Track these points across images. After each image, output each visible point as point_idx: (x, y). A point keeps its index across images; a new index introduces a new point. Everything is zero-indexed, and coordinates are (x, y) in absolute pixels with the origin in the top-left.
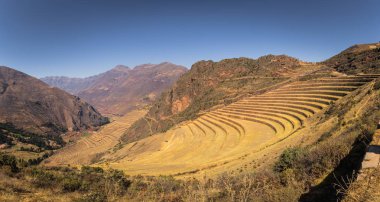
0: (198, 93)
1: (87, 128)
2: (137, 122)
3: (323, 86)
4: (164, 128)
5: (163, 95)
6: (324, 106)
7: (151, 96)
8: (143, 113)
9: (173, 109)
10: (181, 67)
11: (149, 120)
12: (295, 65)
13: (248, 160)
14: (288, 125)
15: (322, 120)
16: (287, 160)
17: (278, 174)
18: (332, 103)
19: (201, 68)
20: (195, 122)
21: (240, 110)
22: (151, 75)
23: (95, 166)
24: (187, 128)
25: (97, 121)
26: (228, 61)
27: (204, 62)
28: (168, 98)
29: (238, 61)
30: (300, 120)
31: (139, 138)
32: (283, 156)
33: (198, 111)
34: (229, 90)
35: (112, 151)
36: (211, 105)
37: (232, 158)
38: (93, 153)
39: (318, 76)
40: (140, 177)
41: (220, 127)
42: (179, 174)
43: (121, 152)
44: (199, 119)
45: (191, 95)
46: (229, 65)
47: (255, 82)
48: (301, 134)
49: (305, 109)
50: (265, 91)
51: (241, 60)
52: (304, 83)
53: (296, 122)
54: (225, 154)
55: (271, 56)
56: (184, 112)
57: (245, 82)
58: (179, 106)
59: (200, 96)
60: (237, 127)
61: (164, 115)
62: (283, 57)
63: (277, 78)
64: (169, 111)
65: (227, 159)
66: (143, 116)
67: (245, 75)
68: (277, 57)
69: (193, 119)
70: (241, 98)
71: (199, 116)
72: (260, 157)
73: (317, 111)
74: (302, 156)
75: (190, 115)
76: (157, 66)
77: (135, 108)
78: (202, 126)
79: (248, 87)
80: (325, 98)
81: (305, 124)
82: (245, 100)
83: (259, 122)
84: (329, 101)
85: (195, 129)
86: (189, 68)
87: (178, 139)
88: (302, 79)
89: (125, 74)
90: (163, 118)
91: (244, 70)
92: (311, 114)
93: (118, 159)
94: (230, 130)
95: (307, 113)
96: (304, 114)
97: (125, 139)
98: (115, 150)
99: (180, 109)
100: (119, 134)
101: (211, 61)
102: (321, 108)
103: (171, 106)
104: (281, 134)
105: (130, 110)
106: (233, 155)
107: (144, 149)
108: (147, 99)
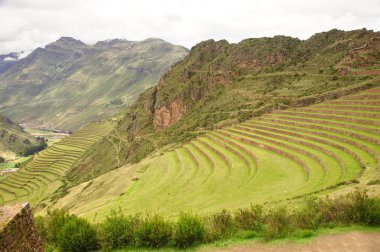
9: (156, 123)
19: (206, 53)
20: (187, 146)
29: (271, 44)
31: (98, 173)
33: (194, 129)
36: (215, 120)
45: (186, 100)
47: (297, 83)
56: (172, 128)
57: (278, 82)
59: (201, 103)
66: (106, 134)
67: (280, 69)
69: (184, 141)
70: (269, 110)
71: (194, 137)
79: (284, 92)
82: (274, 115)
91: (280, 59)
97: (73, 177)
98: (54, 199)
99: (166, 124)
101: (224, 42)
103: (152, 118)
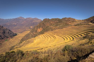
0: (45, 27)
1: (7, 37)
2: (27, 34)
3: (84, 28)
4: (35, 36)
5: (35, 27)
6: (83, 35)
7: (31, 27)
8: (29, 32)
9: (37, 31)
10: (40, 20)
11: (30, 34)
12: (74, 20)
13: (56, 46)
14: (69, 39)
15: (81, 39)
16: (66, 48)
17: (63, 52)
18: (87, 34)
19: (46, 20)
20: (43, 35)
21: (55, 32)
22: (31, 21)
23: (12, 51)
24: (41, 36)
25: (12, 35)
26: (53, 19)
27: (46, 19)
28: (36, 28)
29: (56, 19)
30: (73, 38)
31: (27, 39)
32: (65, 47)
33: (44, 32)
34: (53, 27)
35: (18, 44)
36: (47, 31)
37: (52, 45)
38: (10, 46)
39: (82, 24)
40: (27, 51)
41: (49, 36)
42: (38, 50)
43: (21, 44)
44: (44, 34)
45: (42, 28)
46: (54, 20)
47: (60, 25)
48: (72, 42)
49: (75, 35)
50: (63, 28)
51: (57, 19)
52: (76, 27)
53: (71, 38)
54: (50, 44)
55: (66, 18)
56: (40, 32)
58: (39, 30)
59: (45, 28)
60: (54, 37)
61: (35, 32)
62: (70, 18)
63: (67, 25)
64: (36, 31)
65: (51, 46)
66: (29, 33)
67: (57, 23)
68: (68, 18)
69: (43, 34)
70: (56, 29)
71: (44, 33)
72: (59, 46)
73: (80, 36)
74: (71, 48)
75: (42, 33)
76: (33, 19)
77: (26, 30)
78: (45, 36)
79: (58, 26)
80: (84, 32)
81: (74, 39)
82: (57, 30)
83: (60, 36)
84: (86, 33)
85: (43, 36)
86: (42, 20)
87: (38, 39)
88: (75, 25)
89: (23, 20)
90: (35, 33)
91: (57, 22)
92: (77, 37)
93: (20, 47)
94: (52, 37)
95: (76, 36)
96: (74, 36)
97: (22, 40)
98: (19, 44)
99: (39, 31)
100: (20, 38)
101: (48, 19)
102: (82, 35)
103: (37, 30)
104: (66, 41)
105: (24, 31)
106: (52, 44)
107: (29, 42)
108: (30, 28)
